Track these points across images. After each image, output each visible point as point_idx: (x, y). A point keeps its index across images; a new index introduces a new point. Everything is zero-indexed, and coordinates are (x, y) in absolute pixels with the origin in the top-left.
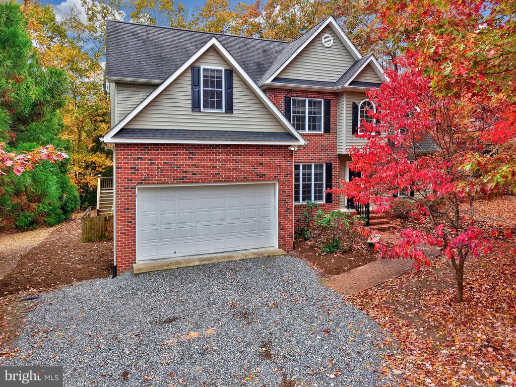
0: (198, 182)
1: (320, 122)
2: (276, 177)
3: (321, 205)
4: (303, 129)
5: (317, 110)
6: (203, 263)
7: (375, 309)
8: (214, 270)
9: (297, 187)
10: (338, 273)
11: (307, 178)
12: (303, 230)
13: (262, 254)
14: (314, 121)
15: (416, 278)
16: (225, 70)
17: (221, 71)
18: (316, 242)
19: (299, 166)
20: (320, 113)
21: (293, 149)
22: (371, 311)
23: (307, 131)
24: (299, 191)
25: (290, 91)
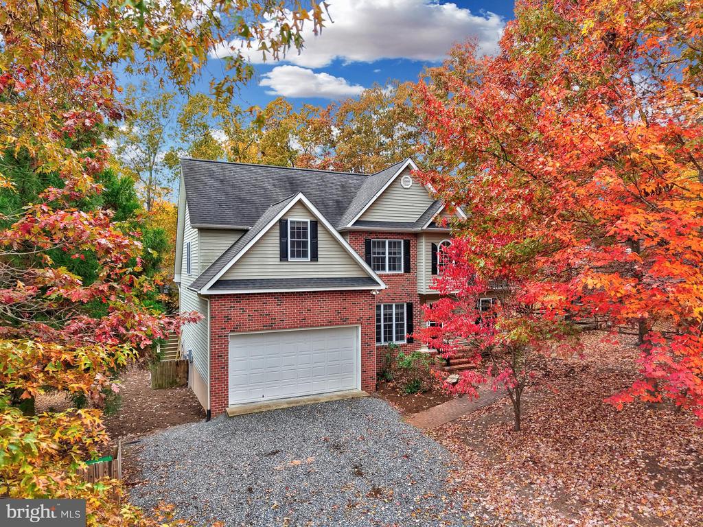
0: (285, 328)
1: (400, 262)
2: (359, 321)
3: (402, 346)
4: (384, 269)
5: (396, 250)
6: (291, 406)
7: (448, 439)
8: (303, 412)
9: (379, 327)
10: (418, 412)
11: (388, 318)
12: (385, 372)
13: (346, 396)
14: (394, 261)
15: (487, 414)
16: (311, 222)
17: (307, 223)
18: (398, 383)
19: (380, 306)
20: (400, 253)
21: (374, 293)
22: (444, 441)
23: (387, 272)
24: (380, 332)
25: (371, 233)
